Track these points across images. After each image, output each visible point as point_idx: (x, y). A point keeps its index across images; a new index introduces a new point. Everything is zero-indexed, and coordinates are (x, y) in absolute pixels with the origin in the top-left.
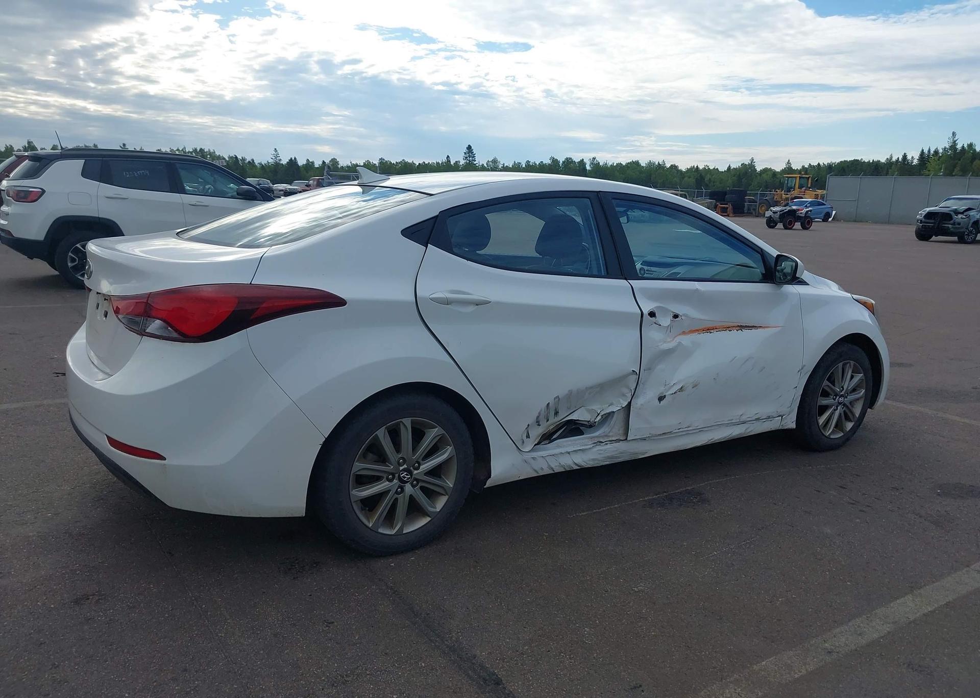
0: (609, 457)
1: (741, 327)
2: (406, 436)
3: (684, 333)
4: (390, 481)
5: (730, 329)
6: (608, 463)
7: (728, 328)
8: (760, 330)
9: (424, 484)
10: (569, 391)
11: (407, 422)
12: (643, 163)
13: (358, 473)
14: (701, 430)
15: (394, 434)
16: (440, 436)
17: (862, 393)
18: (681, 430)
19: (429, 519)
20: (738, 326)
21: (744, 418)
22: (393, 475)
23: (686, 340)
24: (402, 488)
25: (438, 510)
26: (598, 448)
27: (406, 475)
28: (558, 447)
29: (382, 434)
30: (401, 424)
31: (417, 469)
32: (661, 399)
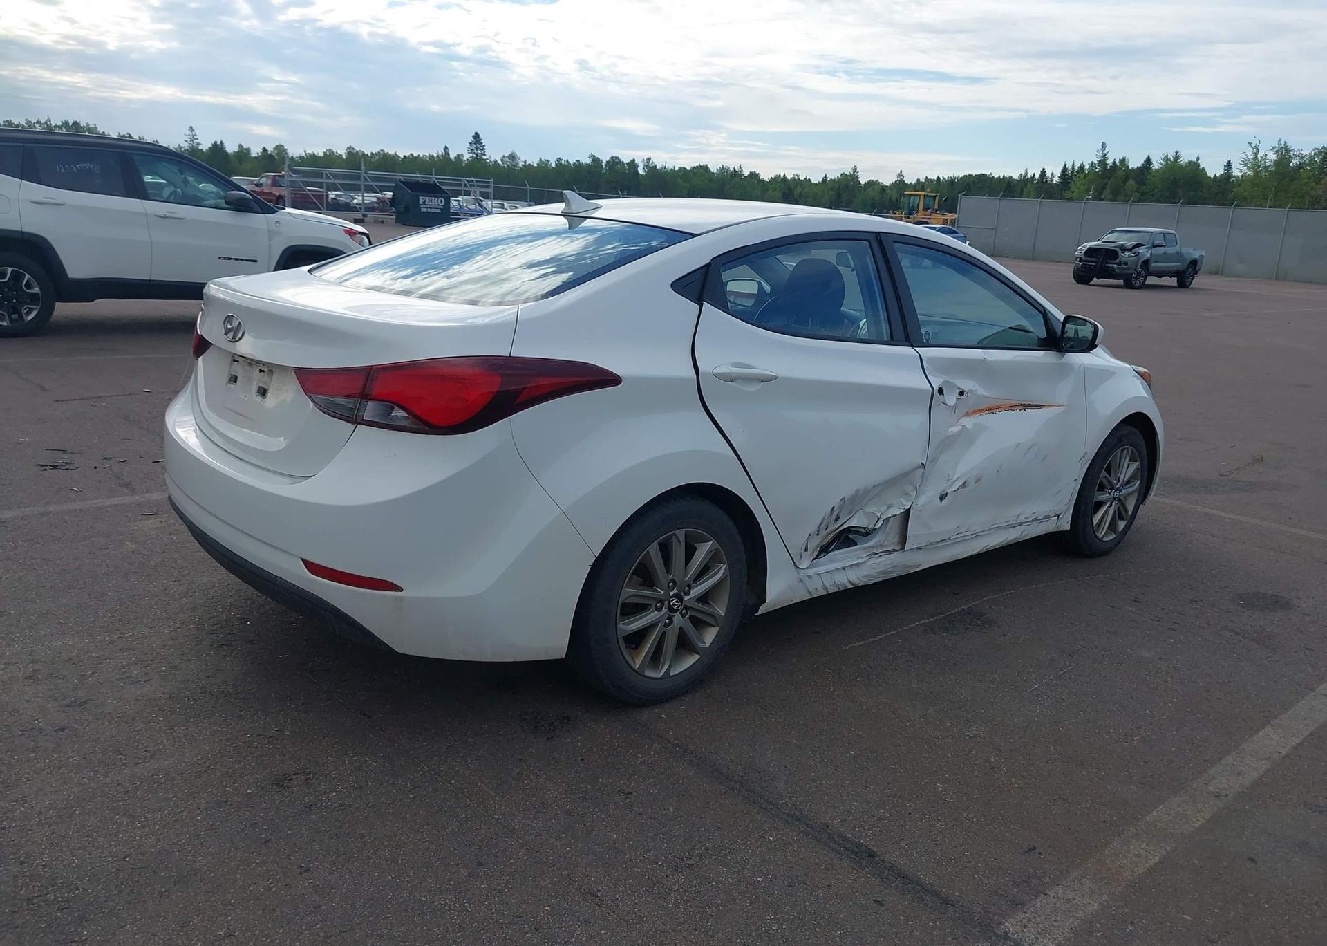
0: (882, 572)
1: (1025, 406)
2: (679, 552)
3: (967, 414)
4: (659, 610)
5: (1012, 408)
6: (880, 579)
7: (1010, 408)
8: (1043, 410)
9: (693, 614)
10: (856, 490)
11: (681, 533)
12: (714, 169)
13: (627, 601)
14: (977, 536)
15: (665, 549)
16: (713, 553)
17: (1137, 484)
18: (958, 536)
19: (697, 657)
20: (1021, 405)
21: (1021, 519)
22: (662, 602)
23: (968, 422)
24: (670, 618)
25: (708, 645)
26: (873, 561)
27: (677, 602)
28: (832, 561)
29: (654, 549)
30: (674, 537)
31: (688, 594)
32: (942, 497)
